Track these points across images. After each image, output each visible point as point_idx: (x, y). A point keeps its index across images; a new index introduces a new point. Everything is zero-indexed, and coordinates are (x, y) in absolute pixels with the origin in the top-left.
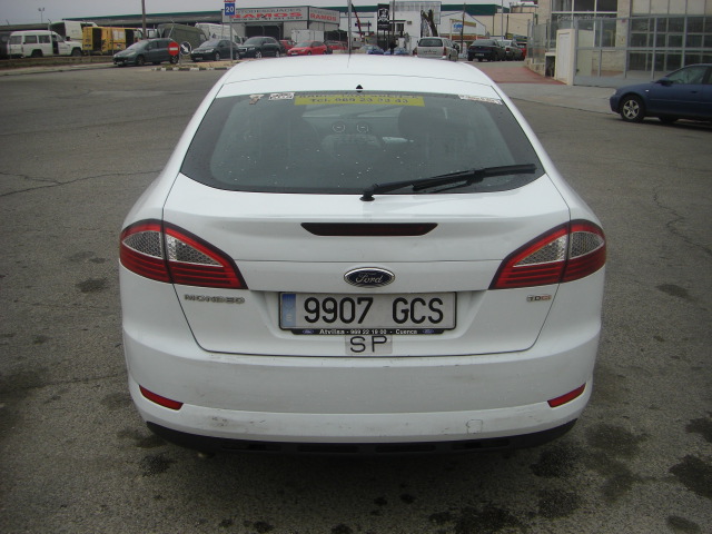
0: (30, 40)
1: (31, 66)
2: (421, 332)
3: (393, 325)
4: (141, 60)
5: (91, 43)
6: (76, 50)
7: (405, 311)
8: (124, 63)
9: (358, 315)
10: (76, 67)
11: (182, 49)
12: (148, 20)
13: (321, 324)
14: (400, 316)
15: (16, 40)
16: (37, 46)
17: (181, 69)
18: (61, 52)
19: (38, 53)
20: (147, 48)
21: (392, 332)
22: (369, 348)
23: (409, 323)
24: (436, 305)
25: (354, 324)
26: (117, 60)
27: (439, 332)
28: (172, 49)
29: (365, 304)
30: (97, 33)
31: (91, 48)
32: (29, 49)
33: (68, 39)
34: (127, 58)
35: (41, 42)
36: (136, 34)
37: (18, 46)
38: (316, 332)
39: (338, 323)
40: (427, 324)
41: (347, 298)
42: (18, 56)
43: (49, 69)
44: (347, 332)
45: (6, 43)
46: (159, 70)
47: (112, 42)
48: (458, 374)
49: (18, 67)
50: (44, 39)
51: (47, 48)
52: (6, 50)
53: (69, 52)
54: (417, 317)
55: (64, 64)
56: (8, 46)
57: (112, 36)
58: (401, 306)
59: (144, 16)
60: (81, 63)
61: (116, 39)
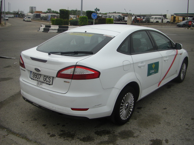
0: (156, 18)
1: (155, 25)
2: (47, 84)
3: (43, 81)
4: (184, 26)
5: (173, 20)
6: (168, 22)
7: (45, 79)
8: (179, 26)
9: (39, 77)
10: (166, 26)
11: (192, 23)
12: (189, 15)
13: (34, 78)
14: (44, 80)
15: (152, 18)
16: (157, 20)
17: (191, 29)
18: (164, 22)
19: (157, 22)
20: (186, 22)
21: (43, 82)
22: (39, 85)
23: (45, 82)
24: (50, 78)
25: (38, 80)
26: (178, 25)
27: (50, 85)
28: (189, 23)
29: (40, 75)
30: (175, 18)
31: (172, 22)
32: (155, 21)
33: (167, 19)
34: (180, 25)
35: (159, 19)
36: (186, 18)
37: (153, 20)
38: (34, 79)
39: (36, 79)
40: (48, 82)
41: (36, 73)
42: (152, 22)
43: (159, 26)
44: (37, 81)
45: (150, 19)
46: (185, 29)
47: (178, 20)
48: (51, 95)
49: (152, 25)
50: (159, 18)
51: (160, 21)
52: (150, 21)
53: (166, 22)
54: (47, 81)
55: (164, 25)
56: (151, 20)
57: (178, 19)
58: (45, 78)
59: (188, 14)
60: (168, 25)
61: (180, 19)
